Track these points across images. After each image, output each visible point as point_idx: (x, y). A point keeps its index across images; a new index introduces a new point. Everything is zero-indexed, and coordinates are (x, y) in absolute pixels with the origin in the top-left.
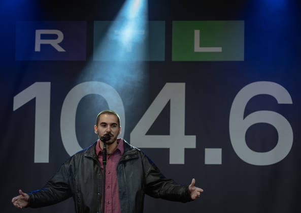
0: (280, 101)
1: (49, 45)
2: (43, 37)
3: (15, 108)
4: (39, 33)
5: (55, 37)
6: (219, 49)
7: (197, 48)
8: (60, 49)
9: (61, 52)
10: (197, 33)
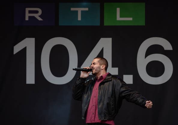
1: (34, 17)
2: (30, 12)
3: (15, 53)
4: (27, 10)
5: (37, 12)
6: (131, 19)
7: (119, 18)
8: (40, 19)
9: (41, 21)
10: (118, 10)
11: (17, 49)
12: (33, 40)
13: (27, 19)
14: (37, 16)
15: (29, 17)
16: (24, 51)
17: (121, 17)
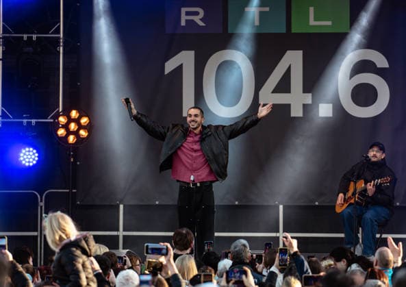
0: (379, 65)
1: (193, 21)
2: (188, 13)
3: (166, 73)
4: (184, 10)
5: (197, 13)
6: (329, 23)
7: (312, 22)
8: (201, 24)
9: (202, 26)
10: (312, 9)
11: (170, 66)
12: (192, 53)
13: (183, 23)
14: (197, 19)
15: (187, 21)
16: (179, 69)
17: (315, 19)
